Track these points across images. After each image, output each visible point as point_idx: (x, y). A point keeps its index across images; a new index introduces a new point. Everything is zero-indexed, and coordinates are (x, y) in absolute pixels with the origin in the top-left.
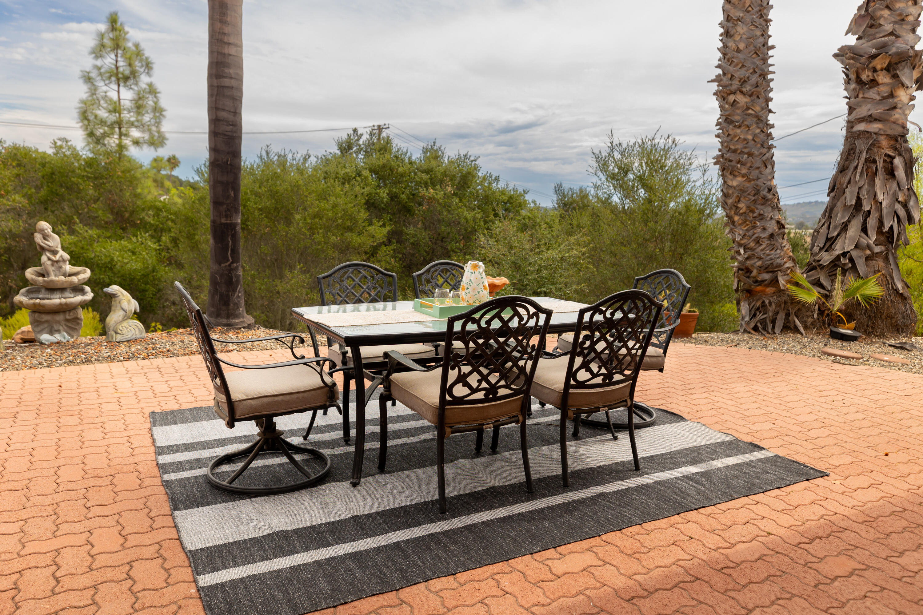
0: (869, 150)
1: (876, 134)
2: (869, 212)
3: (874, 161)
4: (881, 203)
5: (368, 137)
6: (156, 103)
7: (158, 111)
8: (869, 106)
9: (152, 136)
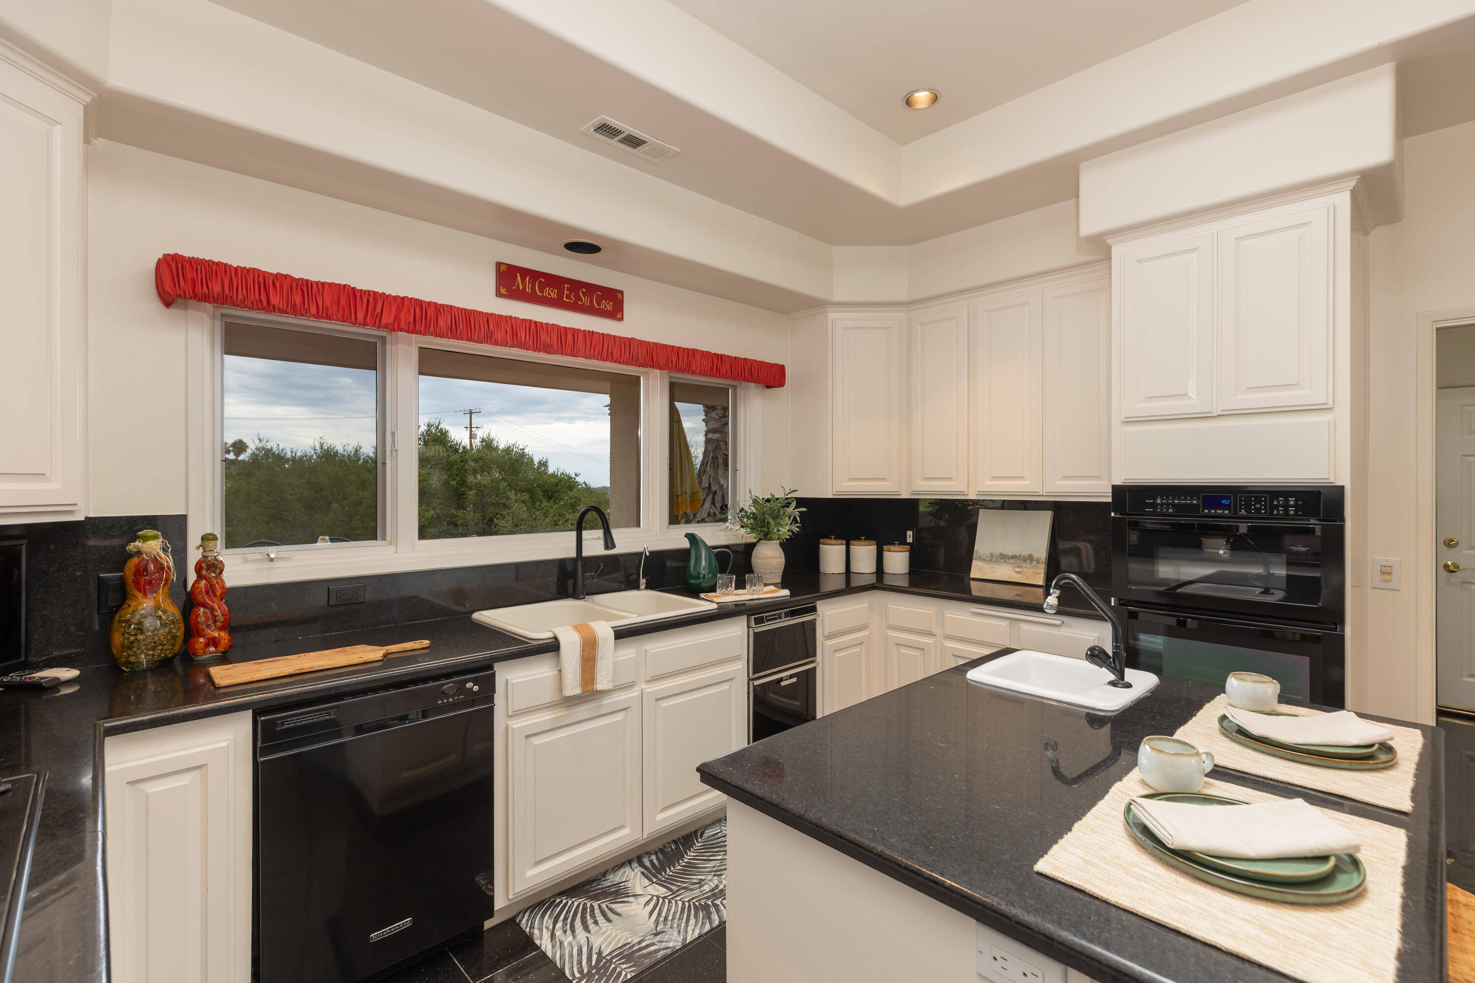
0: (714, 451)
1: (717, 440)
2: (716, 491)
3: (717, 458)
4: (723, 485)
5: (426, 428)
8: (713, 422)
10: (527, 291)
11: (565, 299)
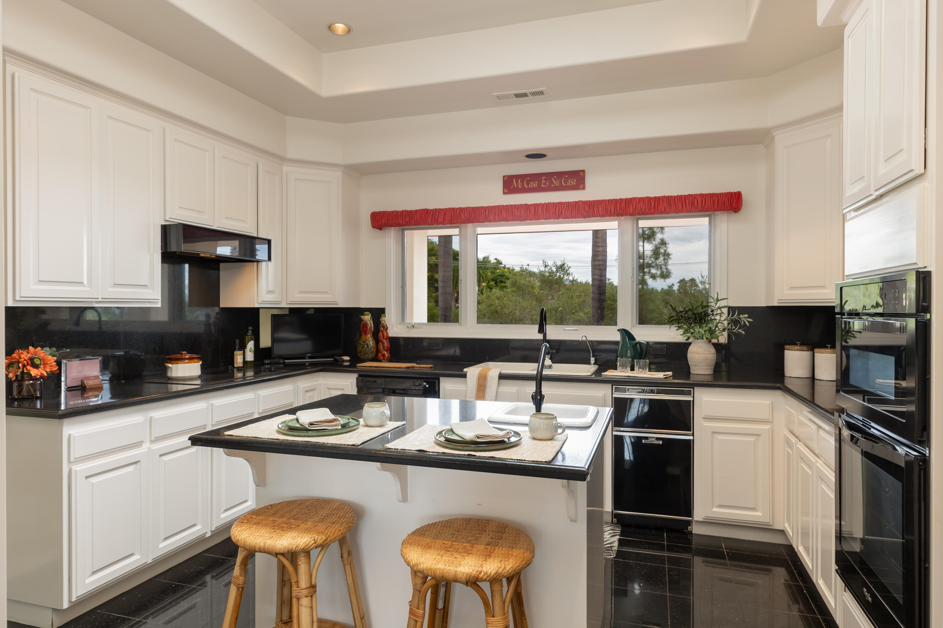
6: (665, 251)
7: (667, 255)
9: (662, 272)
10: (519, 187)
11: (542, 186)
